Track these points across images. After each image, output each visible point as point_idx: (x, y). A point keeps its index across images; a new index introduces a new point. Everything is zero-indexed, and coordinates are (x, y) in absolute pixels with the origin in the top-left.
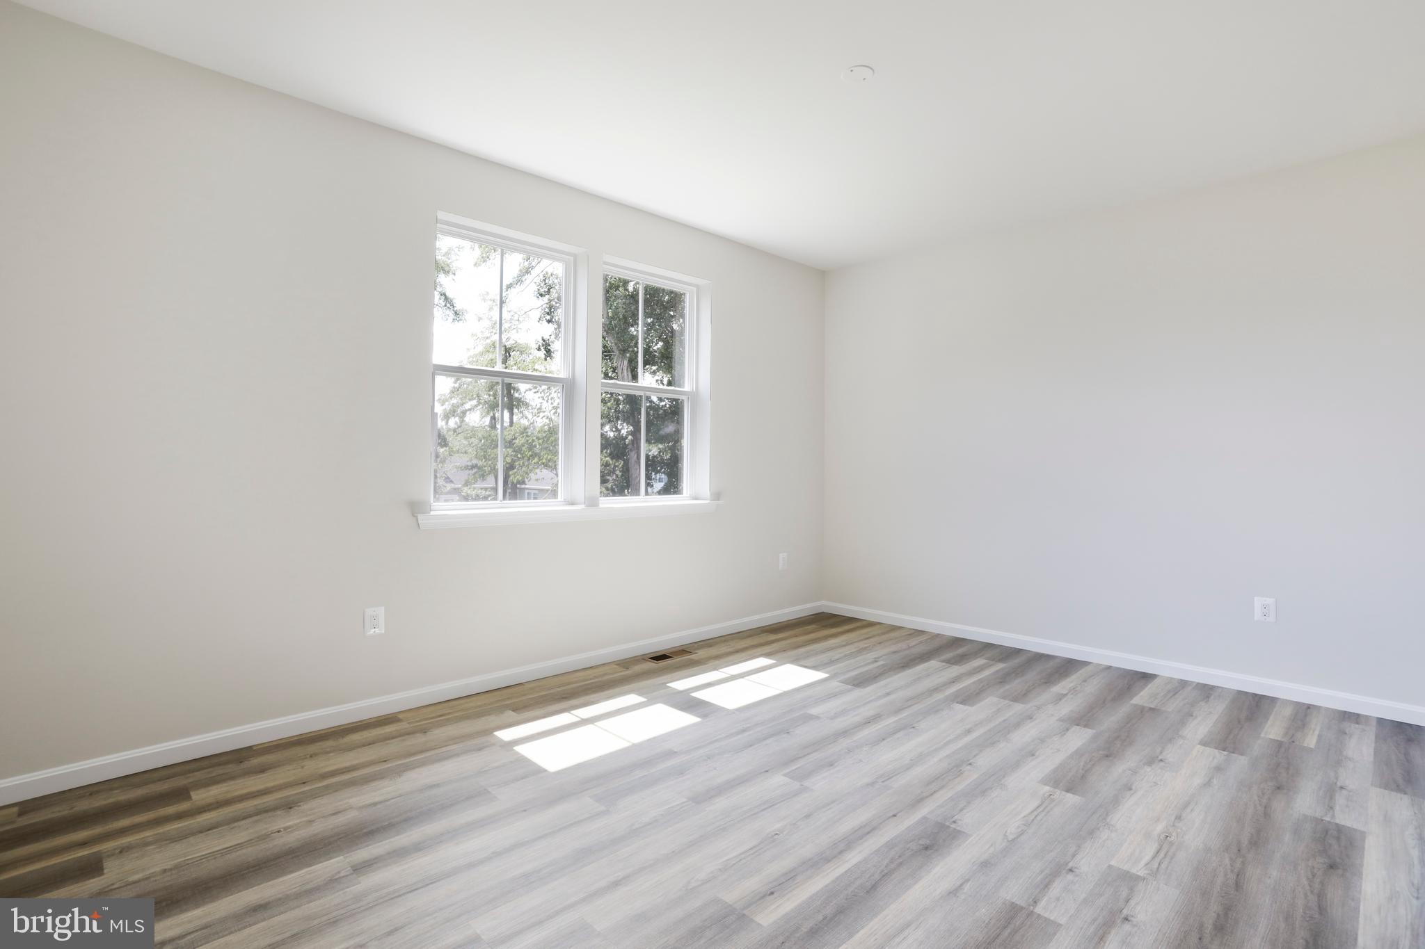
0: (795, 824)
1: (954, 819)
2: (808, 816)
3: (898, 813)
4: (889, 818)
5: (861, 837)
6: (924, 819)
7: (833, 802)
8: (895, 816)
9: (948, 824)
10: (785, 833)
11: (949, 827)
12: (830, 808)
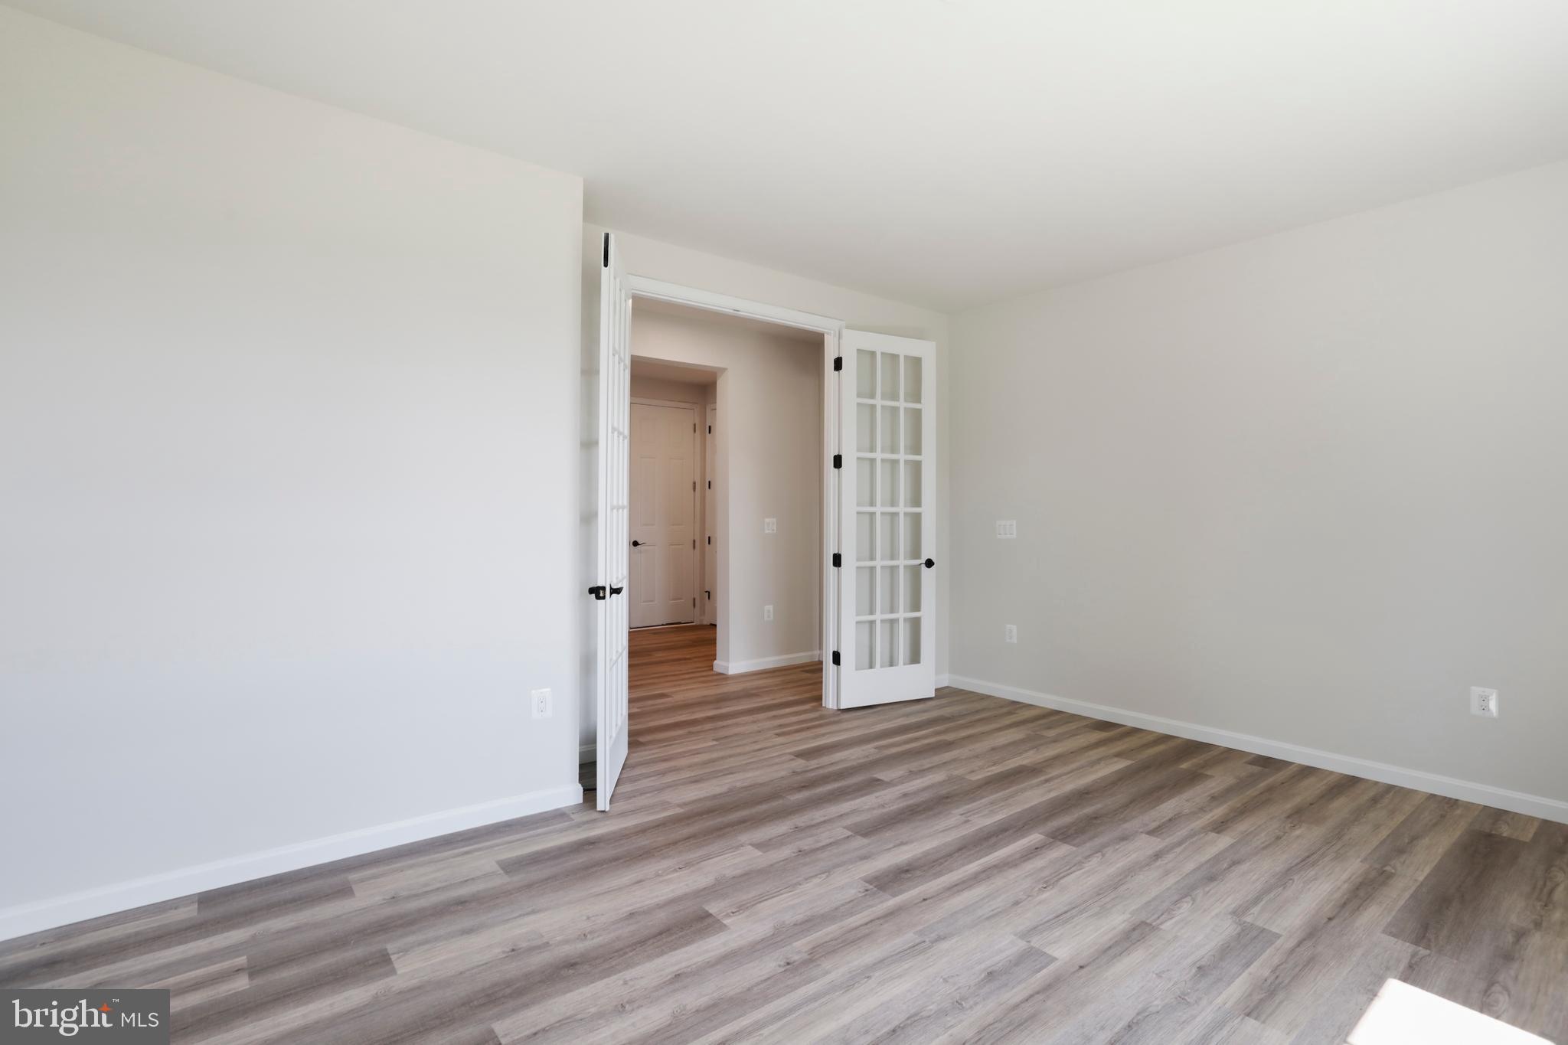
0: (1029, 896)
1: (867, 893)
2: (1017, 903)
3: (921, 902)
4: (930, 898)
5: (964, 882)
6: (894, 895)
7: (988, 918)
8: (925, 900)
9: (875, 889)
10: (1037, 889)
11: (875, 887)
12: (993, 910)
